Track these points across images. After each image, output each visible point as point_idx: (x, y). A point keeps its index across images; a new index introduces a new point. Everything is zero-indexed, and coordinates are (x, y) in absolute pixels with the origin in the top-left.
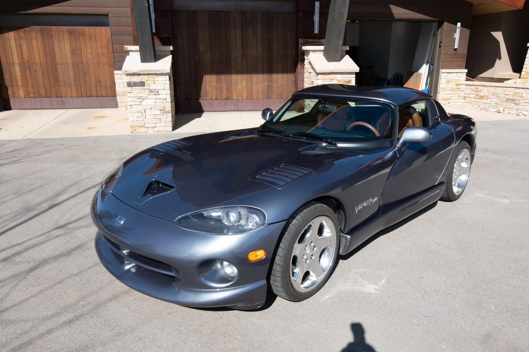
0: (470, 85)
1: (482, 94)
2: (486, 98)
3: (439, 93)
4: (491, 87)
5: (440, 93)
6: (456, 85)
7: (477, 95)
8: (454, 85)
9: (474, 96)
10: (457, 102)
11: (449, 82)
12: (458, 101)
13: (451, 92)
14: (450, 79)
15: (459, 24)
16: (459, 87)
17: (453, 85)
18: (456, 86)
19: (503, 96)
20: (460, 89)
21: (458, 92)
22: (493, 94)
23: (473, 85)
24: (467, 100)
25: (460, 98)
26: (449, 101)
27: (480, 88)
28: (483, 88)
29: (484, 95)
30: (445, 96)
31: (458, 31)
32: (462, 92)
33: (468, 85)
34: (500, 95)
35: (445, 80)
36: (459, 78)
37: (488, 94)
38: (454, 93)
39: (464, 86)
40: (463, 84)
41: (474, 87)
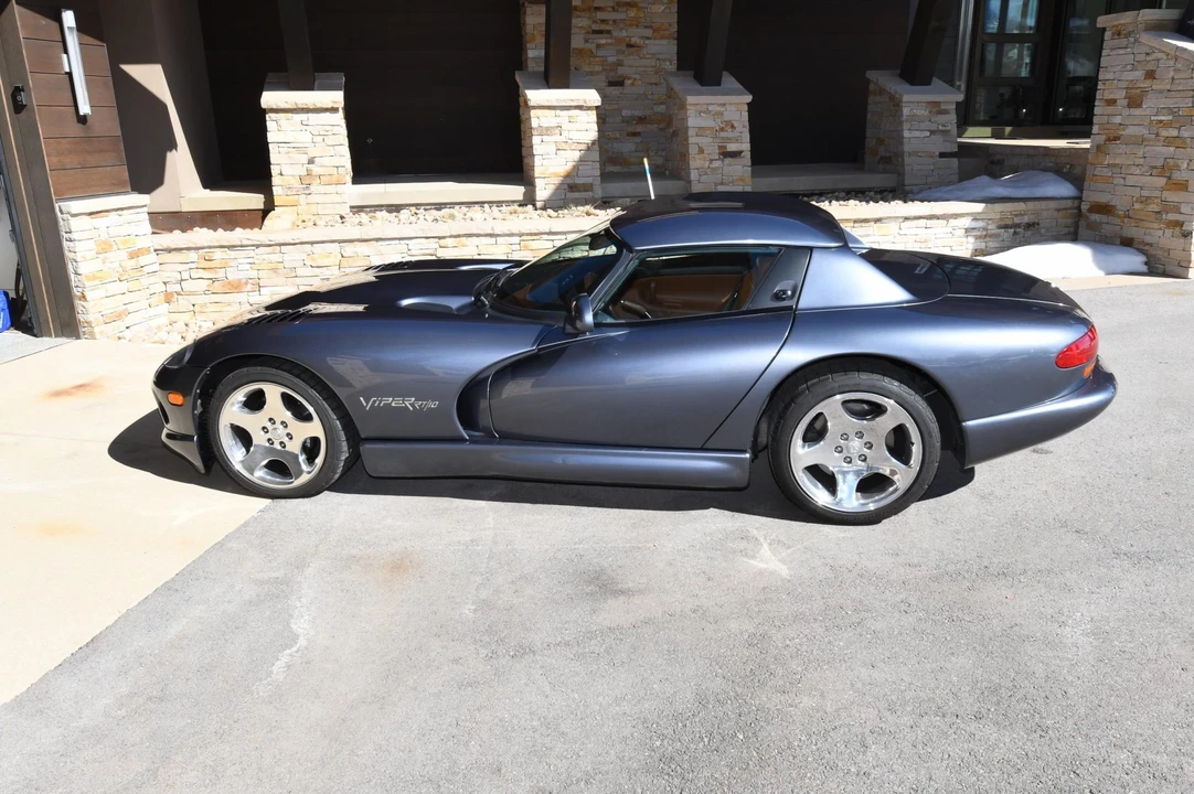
0: (179, 250)
1: (232, 275)
2: (249, 287)
3: (83, 297)
4: (258, 246)
5: (89, 295)
6: (133, 255)
7: (214, 280)
8: (124, 255)
9: (204, 284)
10: (150, 318)
11: (104, 248)
12: (152, 312)
13: (124, 286)
14: (104, 236)
15: (69, 18)
16: (143, 260)
17: (118, 257)
18: (133, 263)
19: (308, 272)
20: (146, 269)
21: (145, 281)
22: (274, 270)
23: (188, 249)
24: (183, 303)
25: (154, 300)
26: (128, 321)
27: (218, 254)
28: (232, 254)
29: (242, 276)
30: (111, 306)
31: (72, 40)
32: (152, 279)
33: (170, 251)
34: (300, 272)
35: (91, 244)
36: (133, 229)
37: (254, 274)
38: (133, 285)
39: (153, 257)
40: (148, 250)
41: (193, 256)
